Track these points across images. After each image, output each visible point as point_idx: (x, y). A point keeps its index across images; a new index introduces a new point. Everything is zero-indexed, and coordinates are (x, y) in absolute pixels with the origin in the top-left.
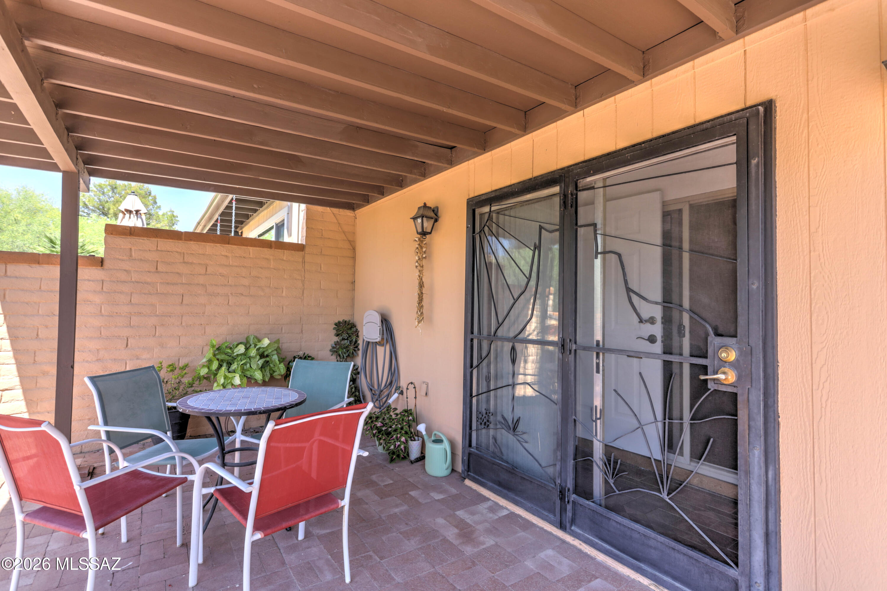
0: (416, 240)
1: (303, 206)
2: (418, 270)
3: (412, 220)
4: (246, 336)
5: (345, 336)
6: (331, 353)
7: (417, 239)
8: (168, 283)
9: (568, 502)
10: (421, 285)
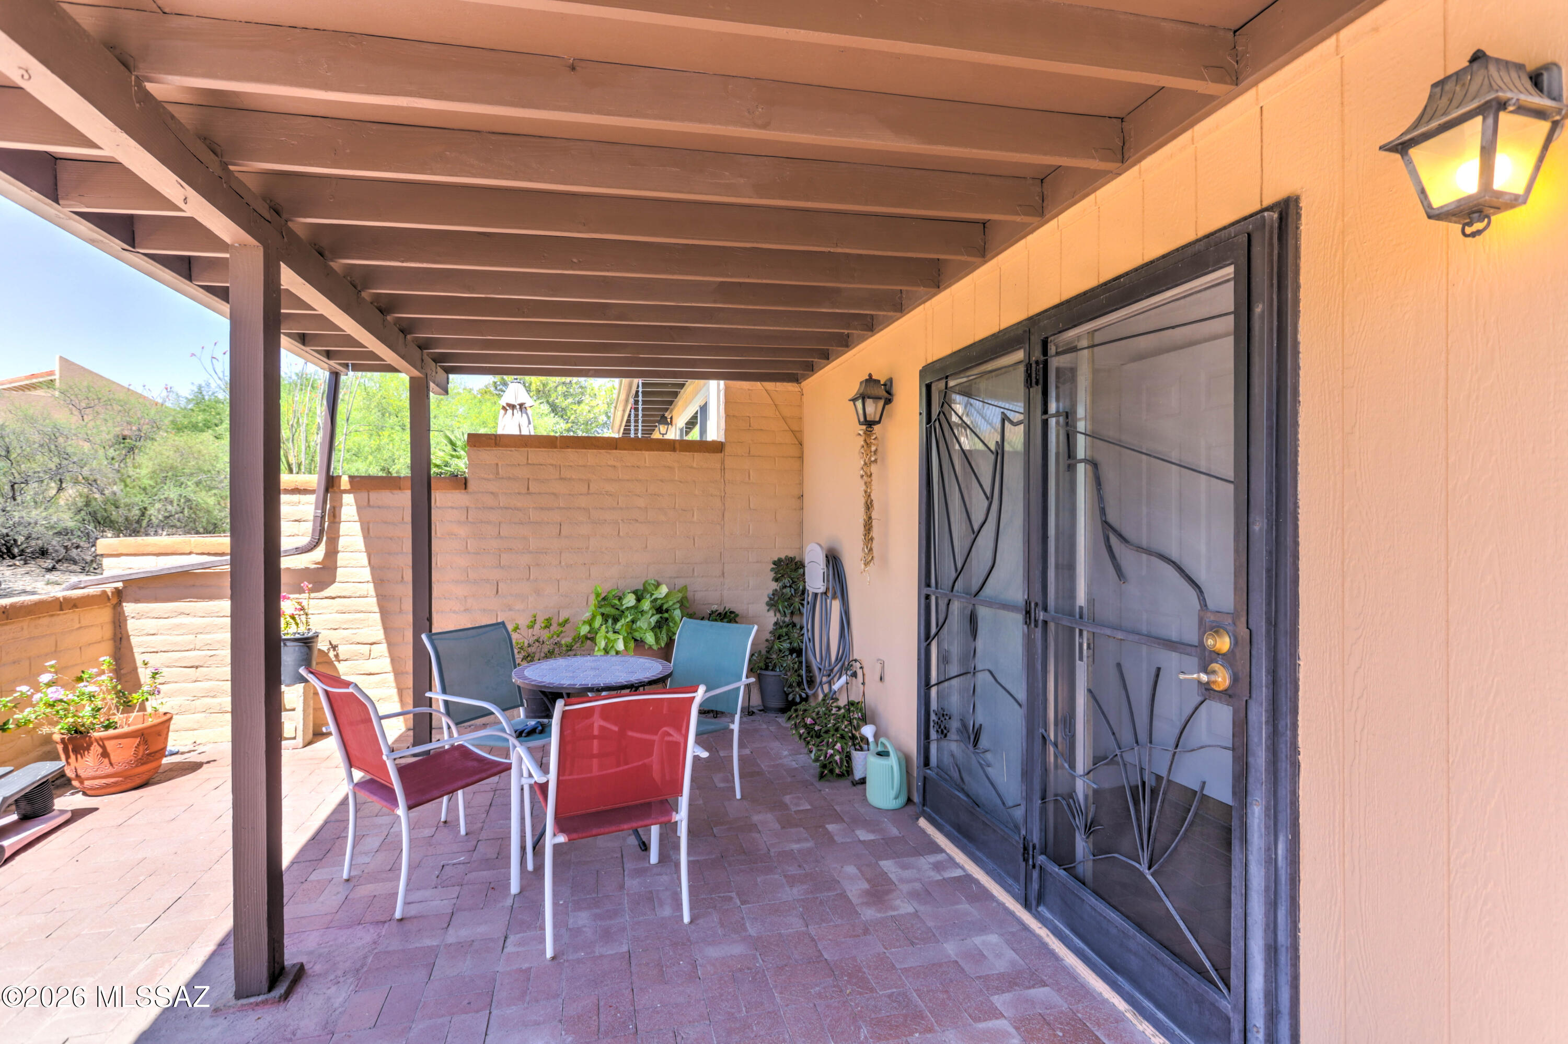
0: (859, 434)
1: (722, 383)
2: (863, 483)
3: (852, 402)
4: (643, 581)
5: (787, 581)
6: (768, 608)
7: (861, 433)
8: (542, 509)
9: (1034, 866)
10: (869, 506)
